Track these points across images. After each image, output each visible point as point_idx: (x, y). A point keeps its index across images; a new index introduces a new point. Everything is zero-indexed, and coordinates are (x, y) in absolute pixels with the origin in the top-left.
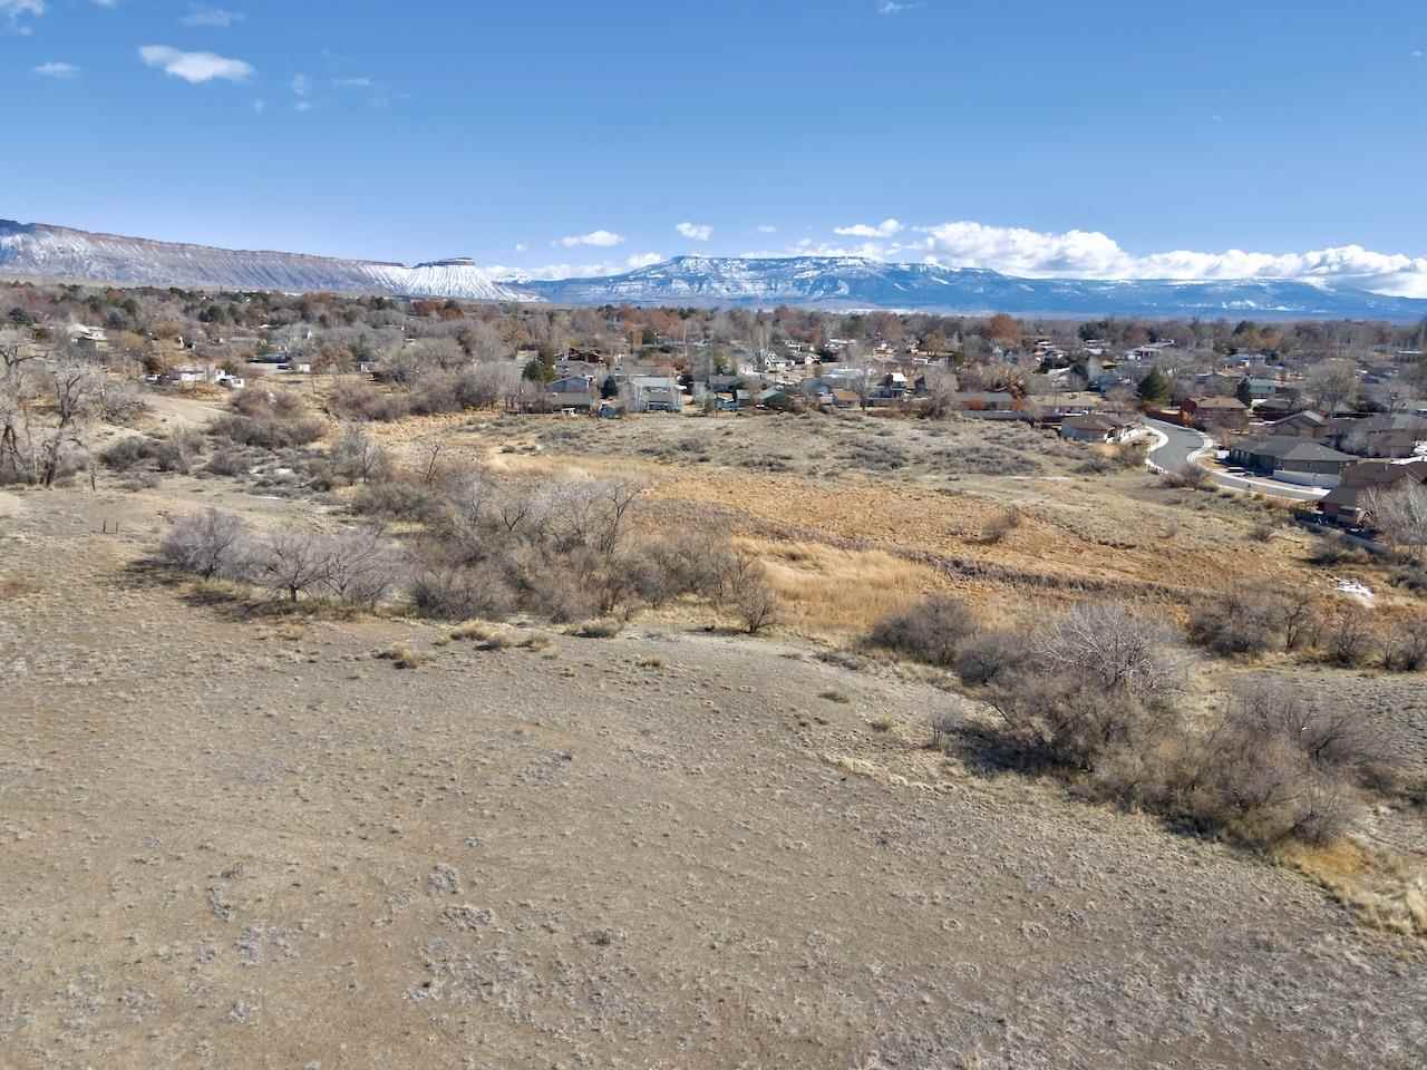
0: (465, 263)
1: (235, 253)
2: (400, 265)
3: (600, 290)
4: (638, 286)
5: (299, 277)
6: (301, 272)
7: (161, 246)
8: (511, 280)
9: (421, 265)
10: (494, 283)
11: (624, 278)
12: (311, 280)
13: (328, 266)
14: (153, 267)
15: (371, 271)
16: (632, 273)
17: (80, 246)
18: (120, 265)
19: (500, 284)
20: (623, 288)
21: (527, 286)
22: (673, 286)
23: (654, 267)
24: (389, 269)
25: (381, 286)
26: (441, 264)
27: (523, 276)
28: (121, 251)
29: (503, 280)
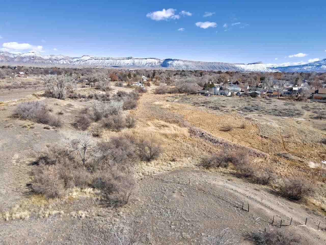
0: (260, 63)
1: (209, 63)
2: (244, 64)
3: (298, 69)
4: (310, 67)
5: (221, 67)
6: (222, 67)
7: (195, 62)
8: (272, 67)
9: (249, 64)
10: (267, 68)
11: (306, 65)
12: (223, 68)
13: (228, 65)
14: (193, 66)
15: (237, 66)
16: (309, 64)
17: (181, 63)
18: (187, 66)
19: (268, 68)
20: (305, 68)
21: (276, 68)
22: (322, 67)
23: (316, 62)
24: (241, 65)
25: (239, 69)
26: (254, 64)
27: (276, 65)
28: (188, 64)
29: (270, 67)
